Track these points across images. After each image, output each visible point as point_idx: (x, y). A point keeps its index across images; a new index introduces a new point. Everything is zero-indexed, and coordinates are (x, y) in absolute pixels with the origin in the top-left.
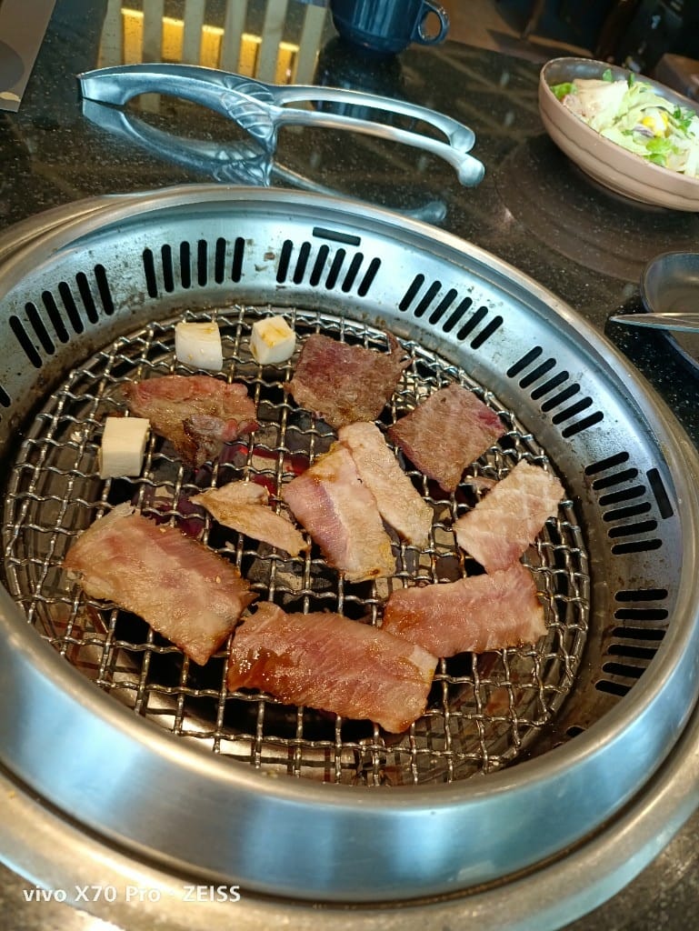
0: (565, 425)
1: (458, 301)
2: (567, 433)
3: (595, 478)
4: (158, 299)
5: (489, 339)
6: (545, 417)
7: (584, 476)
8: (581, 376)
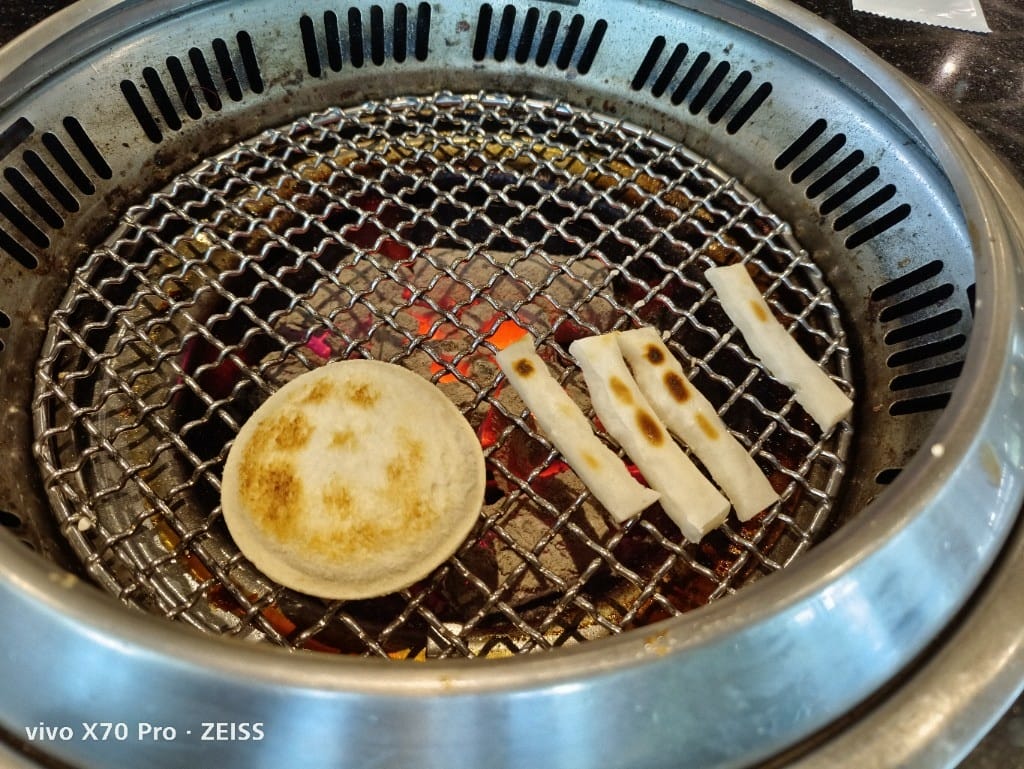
0: (850, 231)
1: (711, 67)
2: (853, 243)
3: (886, 304)
4: (321, 79)
5: (751, 119)
6: (824, 222)
7: (870, 304)
8: (882, 155)
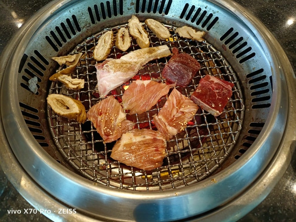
1: (202, 12)
2: (241, 61)
3: (250, 79)
4: (95, 24)
6: (233, 55)
7: (246, 78)
8: (248, 39)
